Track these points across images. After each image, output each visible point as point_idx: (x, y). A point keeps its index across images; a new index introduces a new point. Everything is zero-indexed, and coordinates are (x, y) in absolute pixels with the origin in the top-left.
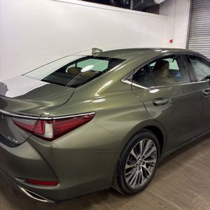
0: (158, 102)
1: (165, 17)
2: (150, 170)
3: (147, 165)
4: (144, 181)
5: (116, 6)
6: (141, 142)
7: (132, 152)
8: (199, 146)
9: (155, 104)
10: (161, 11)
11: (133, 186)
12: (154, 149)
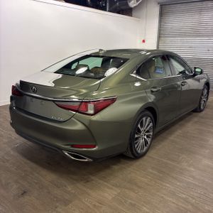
0: (154, 90)
1: (138, 19)
2: (149, 140)
3: (147, 137)
4: (145, 148)
5: (93, 7)
6: (144, 119)
7: (139, 126)
8: (177, 126)
9: (152, 91)
10: (134, 13)
11: (139, 152)
12: (151, 124)
